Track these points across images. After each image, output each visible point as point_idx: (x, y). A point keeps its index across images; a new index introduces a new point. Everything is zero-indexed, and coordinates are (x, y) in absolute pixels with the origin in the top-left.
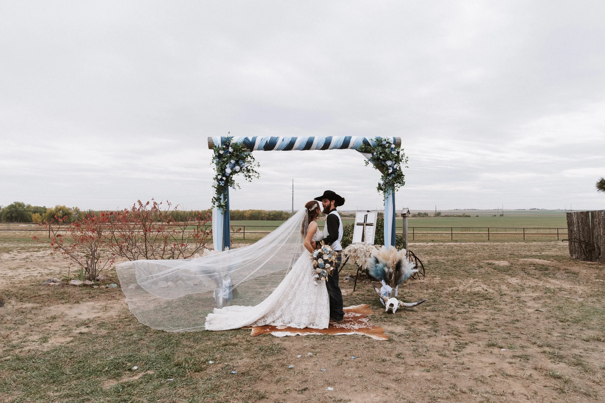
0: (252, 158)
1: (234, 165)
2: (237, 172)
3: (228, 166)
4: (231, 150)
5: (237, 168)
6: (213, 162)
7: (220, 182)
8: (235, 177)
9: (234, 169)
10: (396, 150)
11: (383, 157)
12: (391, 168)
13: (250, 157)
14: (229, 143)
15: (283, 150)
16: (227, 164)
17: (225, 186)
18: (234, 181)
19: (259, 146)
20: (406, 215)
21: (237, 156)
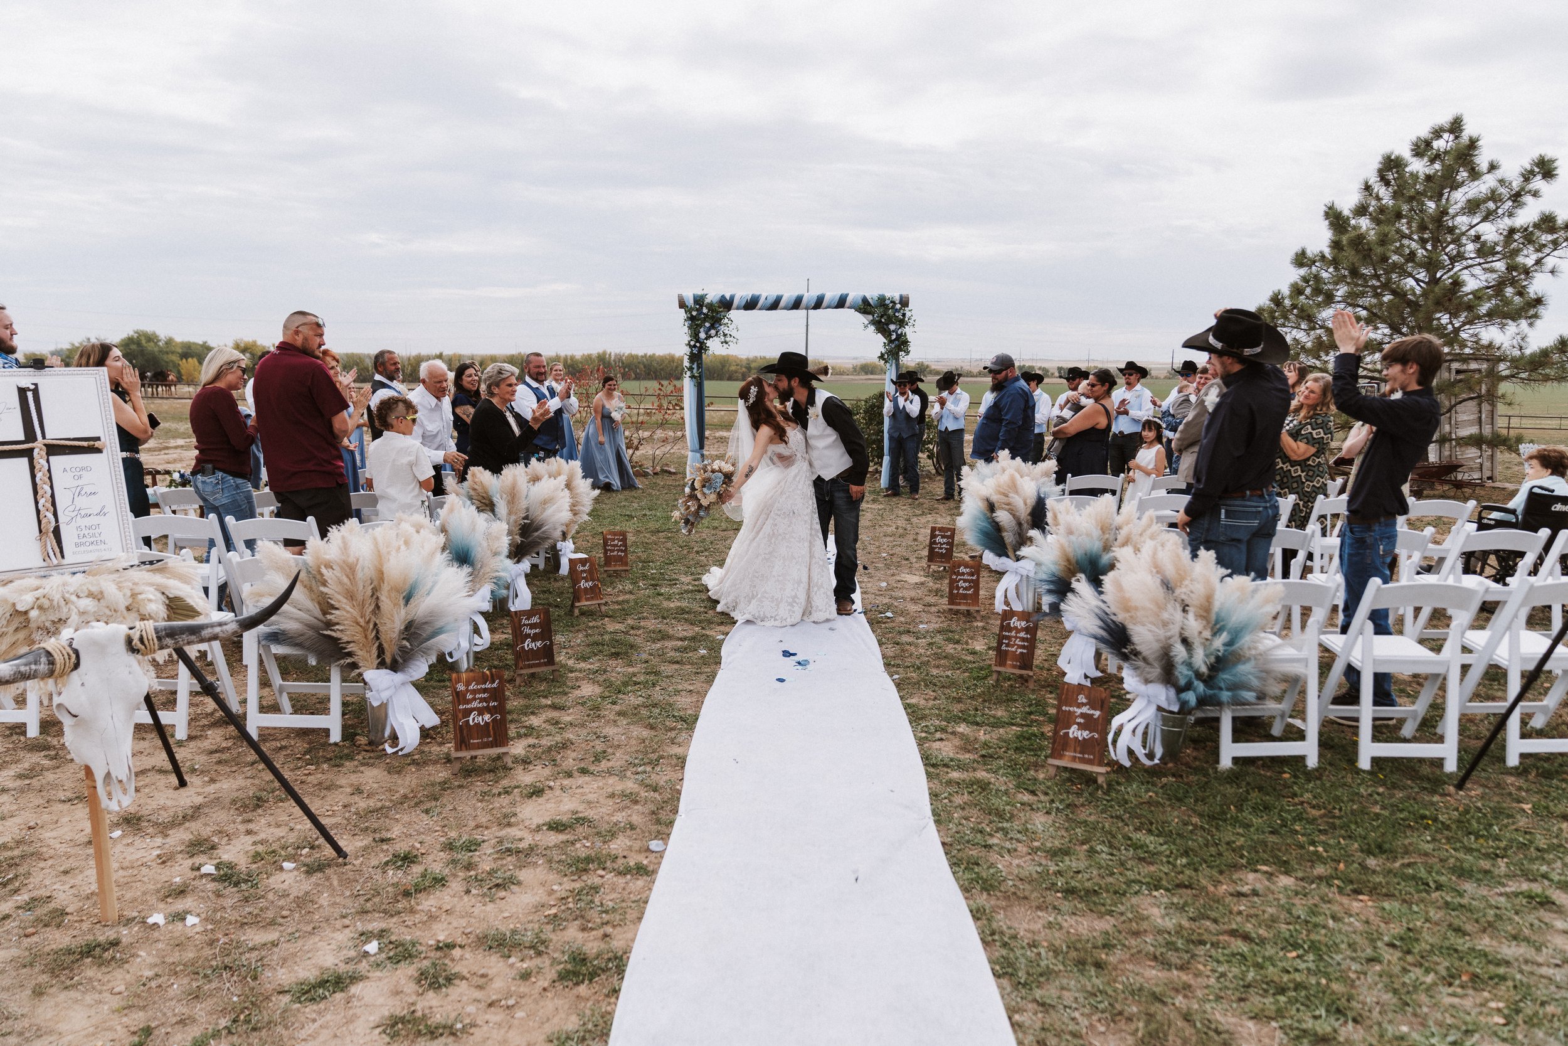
0: (729, 319)
1: (709, 329)
2: (712, 337)
3: (702, 330)
4: (705, 310)
5: (713, 332)
6: (685, 325)
7: (693, 349)
8: (709, 343)
9: (709, 333)
10: (902, 312)
11: (885, 320)
12: (895, 333)
13: (727, 318)
14: (703, 303)
15: (766, 310)
16: (700, 328)
17: (699, 354)
18: (709, 347)
19: (738, 305)
21: (713, 317)
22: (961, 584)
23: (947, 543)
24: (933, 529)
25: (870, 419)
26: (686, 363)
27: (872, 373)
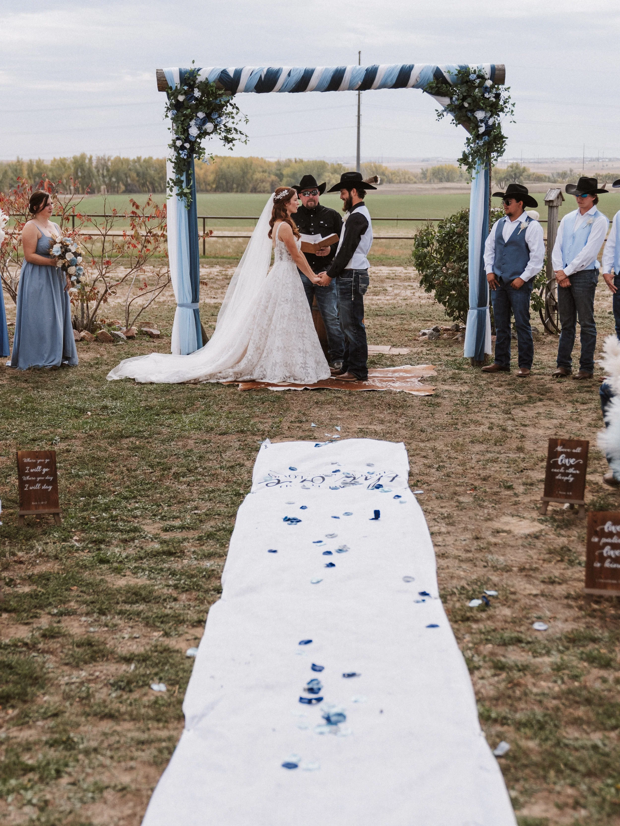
0: (234, 106)
1: (204, 122)
2: (209, 134)
3: (192, 123)
4: (197, 93)
5: (209, 126)
6: (167, 116)
7: (181, 152)
8: (205, 143)
9: (204, 128)
10: (494, 91)
11: (469, 104)
12: (483, 125)
13: (231, 105)
14: (194, 82)
15: (290, 92)
16: (191, 120)
17: (190, 159)
18: (204, 149)
19: (246, 87)
20: (555, 204)
21: (209, 104)
22: (607, 551)
23: (576, 466)
24: (553, 443)
25: (448, 253)
26: (171, 174)
27: (449, 180)
